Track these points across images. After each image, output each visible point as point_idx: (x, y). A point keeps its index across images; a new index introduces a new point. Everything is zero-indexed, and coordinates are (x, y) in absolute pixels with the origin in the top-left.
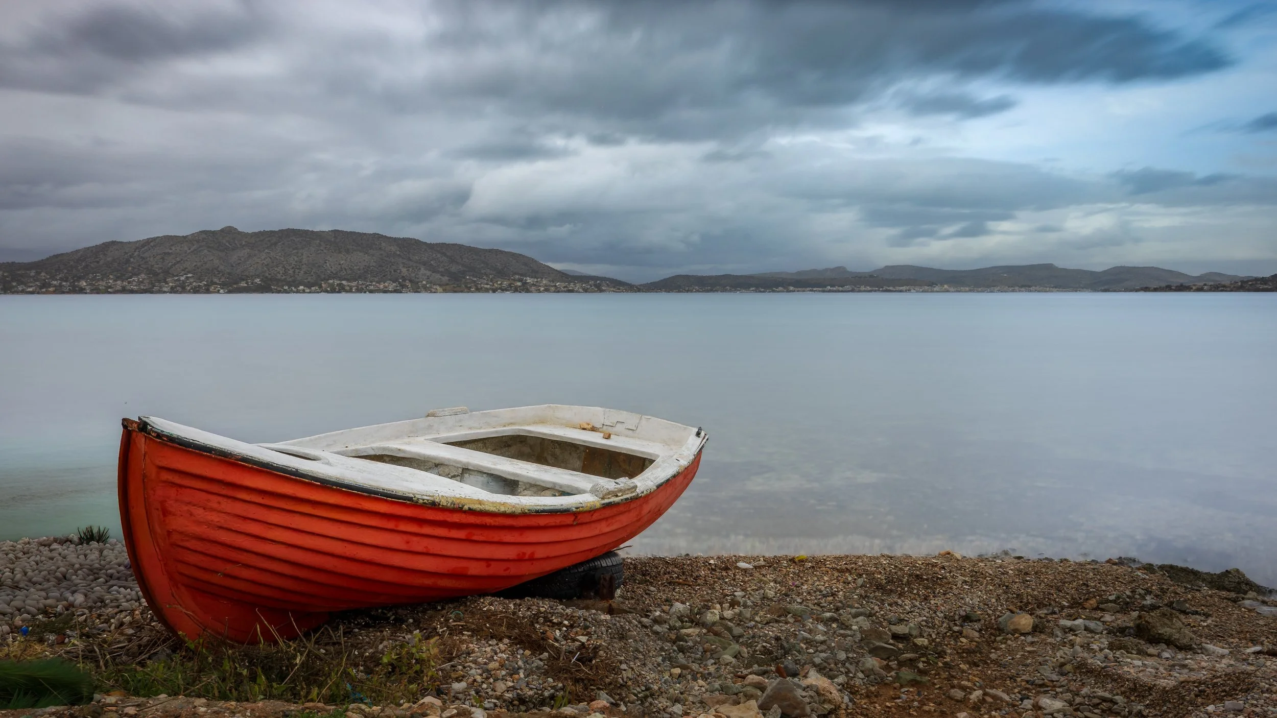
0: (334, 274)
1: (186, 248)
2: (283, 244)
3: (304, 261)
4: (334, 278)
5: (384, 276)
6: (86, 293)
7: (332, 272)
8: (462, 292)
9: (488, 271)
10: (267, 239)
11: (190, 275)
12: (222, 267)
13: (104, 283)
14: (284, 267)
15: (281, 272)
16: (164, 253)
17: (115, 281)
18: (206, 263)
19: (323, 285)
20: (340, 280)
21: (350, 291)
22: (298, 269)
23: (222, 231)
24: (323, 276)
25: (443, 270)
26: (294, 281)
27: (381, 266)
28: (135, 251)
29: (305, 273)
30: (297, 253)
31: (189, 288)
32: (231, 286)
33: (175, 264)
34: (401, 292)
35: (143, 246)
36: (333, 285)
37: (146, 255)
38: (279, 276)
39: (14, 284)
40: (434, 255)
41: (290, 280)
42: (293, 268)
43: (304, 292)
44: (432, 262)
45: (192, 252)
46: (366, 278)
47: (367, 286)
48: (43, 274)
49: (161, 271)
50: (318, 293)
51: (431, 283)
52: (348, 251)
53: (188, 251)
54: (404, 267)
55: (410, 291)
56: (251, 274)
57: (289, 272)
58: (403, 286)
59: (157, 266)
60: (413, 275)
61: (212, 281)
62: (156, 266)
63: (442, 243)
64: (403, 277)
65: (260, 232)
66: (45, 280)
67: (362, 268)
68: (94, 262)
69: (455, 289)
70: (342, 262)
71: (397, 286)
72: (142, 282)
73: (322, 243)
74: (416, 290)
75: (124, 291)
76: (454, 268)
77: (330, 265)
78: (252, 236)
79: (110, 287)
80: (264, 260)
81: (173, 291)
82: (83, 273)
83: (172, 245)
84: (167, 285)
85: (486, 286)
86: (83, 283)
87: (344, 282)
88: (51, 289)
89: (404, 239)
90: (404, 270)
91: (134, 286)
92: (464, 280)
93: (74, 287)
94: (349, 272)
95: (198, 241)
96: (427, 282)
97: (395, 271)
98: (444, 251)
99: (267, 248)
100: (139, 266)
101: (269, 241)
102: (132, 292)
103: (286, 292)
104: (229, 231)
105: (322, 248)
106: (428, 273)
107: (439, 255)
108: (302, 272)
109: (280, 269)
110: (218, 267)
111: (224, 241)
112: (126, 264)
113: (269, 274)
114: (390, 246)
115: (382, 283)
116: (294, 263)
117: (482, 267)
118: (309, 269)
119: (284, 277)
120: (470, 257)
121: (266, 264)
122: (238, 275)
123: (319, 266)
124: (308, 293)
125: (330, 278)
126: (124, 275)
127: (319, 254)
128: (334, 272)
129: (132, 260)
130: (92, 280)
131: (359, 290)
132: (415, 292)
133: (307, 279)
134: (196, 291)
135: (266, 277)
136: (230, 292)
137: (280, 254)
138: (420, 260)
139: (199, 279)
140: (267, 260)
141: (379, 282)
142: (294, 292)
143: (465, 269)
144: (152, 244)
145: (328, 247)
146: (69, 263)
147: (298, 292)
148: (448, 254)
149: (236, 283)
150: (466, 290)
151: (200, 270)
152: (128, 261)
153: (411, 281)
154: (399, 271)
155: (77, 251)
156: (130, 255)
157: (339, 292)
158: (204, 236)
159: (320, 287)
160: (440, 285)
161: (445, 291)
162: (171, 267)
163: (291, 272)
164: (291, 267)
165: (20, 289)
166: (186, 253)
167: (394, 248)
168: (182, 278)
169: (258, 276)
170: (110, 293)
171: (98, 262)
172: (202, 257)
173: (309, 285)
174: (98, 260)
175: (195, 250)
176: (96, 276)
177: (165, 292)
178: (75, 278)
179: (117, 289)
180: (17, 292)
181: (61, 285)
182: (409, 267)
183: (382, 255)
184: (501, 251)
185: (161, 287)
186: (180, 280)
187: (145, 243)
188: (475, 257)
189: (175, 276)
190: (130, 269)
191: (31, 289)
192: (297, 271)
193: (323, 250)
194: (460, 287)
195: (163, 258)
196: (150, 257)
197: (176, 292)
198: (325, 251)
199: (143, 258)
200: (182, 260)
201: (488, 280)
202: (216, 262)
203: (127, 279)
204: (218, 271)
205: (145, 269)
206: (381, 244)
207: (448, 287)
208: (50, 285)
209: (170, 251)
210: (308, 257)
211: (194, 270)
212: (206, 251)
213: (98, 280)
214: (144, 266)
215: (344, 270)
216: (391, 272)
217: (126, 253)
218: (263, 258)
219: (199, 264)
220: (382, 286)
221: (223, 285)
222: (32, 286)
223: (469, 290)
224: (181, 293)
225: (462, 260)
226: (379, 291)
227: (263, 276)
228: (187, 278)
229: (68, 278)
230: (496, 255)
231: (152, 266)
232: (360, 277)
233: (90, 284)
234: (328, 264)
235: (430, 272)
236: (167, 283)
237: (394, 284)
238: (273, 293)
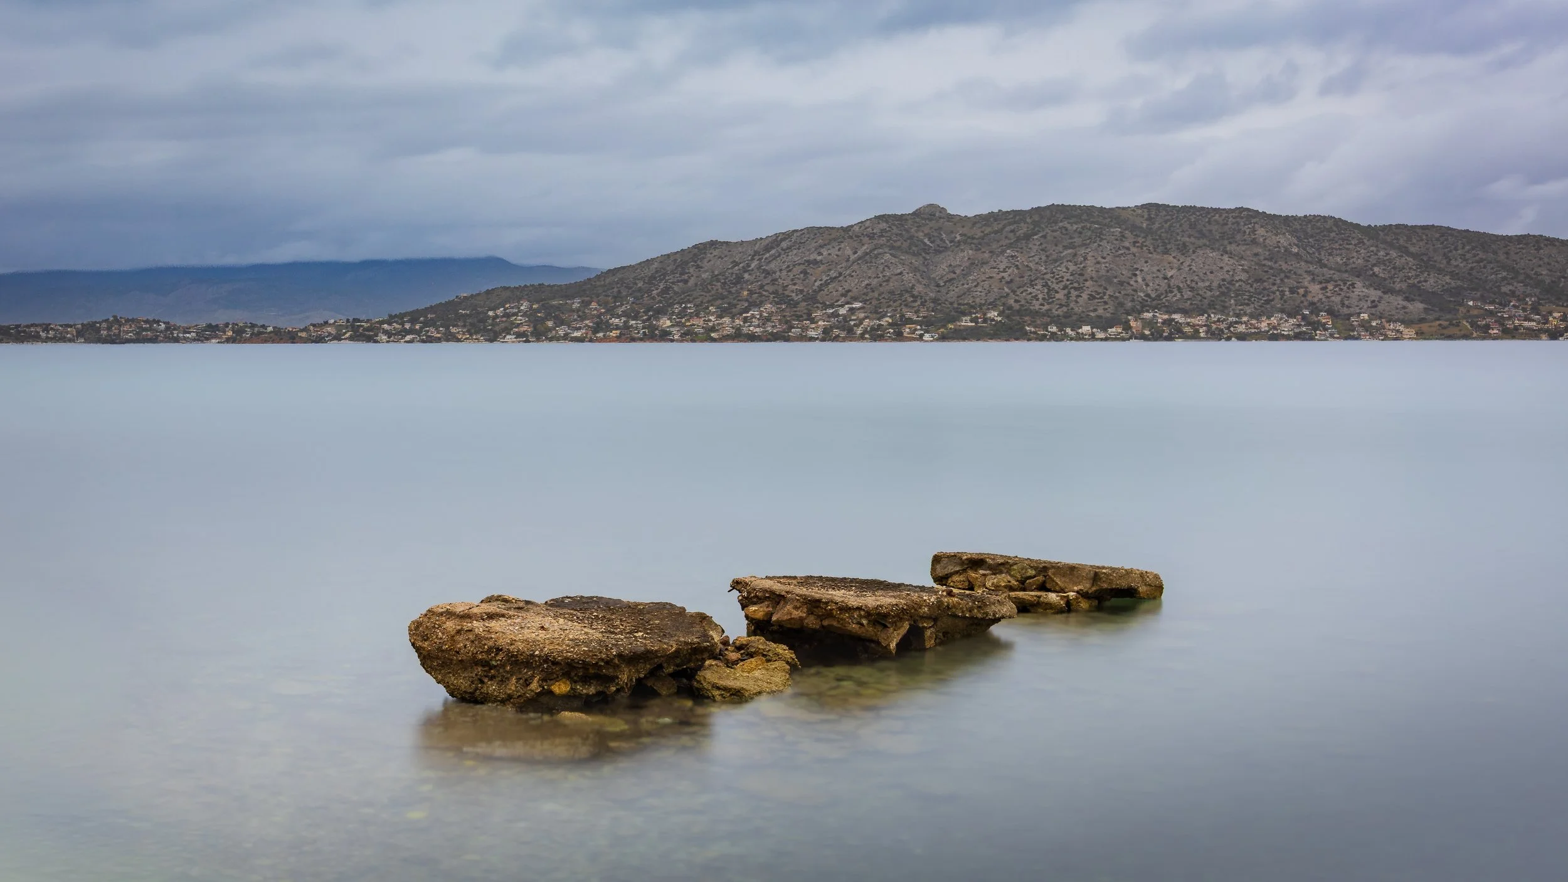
0: (1154, 300)
1: (849, 252)
2: (1044, 237)
3: (1090, 271)
4: (1154, 308)
5: (1268, 302)
6: (672, 341)
7: (1148, 295)
8: (1466, 337)
9: (1520, 288)
10: (1008, 229)
11: (857, 305)
12: (919, 288)
13: (701, 322)
14: (1046, 285)
15: (1040, 296)
16: (808, 261)
17: (720, 317)
18: (888, 281)
19: (1133, 324)
20: (1169, 313)
21: (1195, 336)
22: (1076, 289)
23: (917, 214)
24: (1129, 305)
25: (1404, 286)
26: (1067, 316)
27: (1259, 280)
28: (753, 259)
29: (1092, 297)
30: (1075, 255)
31: (859, 331)
32: (944, 326)
33: (827, 284)
34: (1312, 339)
35: (767, 249)
36: (1150, 324)
37: (772, 266)
38: (1036, 306)
39: (550, 324)
40: (1382, 253)
41: (1060, 312)
42: (1065, 287)
43: (1093, 337)
44: (1376, 269)
45: (859, 259)
46: (1225, 307)
47: (1231, 324)
48: (594, 305)
49: (800, 296)
50: (1123, 339)
51: (1380, 318)
52: (1183, 249)
53: (853, 257)
54: (1313, 280)
55: (1332, 336)
56: (978, 300)
57: (1057, 296)
58: (1316, 326)
59: (795, 287)
60: (1337, 299)
61: (902, 316)
62: (791, 287)
63: (1398, 226)
64: (1312, 304)
65: (991, 214)
66: (599, 316)
67: (1215, 284)
68: (678, 281)
69: (1446, 332)
70: (1169, 274)
71: (1299, 326)
72: (768, 319)
73: (1127, 233)
74: (1348, 334)
75: (738, 336)
76: (1431, 282)
77: (1144, 280)
78: (974, 224)
79: (713, 329)
80: (1004, 271)
81: (827, 336)
82: (660, 302)
83: (821, 247)
84: (813, 326)
85: (1526, 324)
86: (665, 323)
87: (1177, 317)
88: (614, 333)
89: (1308, 220)
90: (1315, 288)
91: (755, 327)
92: (1462, 309)
93: (653, 328)
94: (1188, 294)
95: (871, 237)
96: (1373, 316)
97: (1292, 291)
98: (1401, 242)
99: (1010, 246)
100: (762, 287)
101: (1012, 231)
102: (752, 338)
103: (1054, 337)
104: (931, 215)
105: (1127, 244)
106: (1374, 294)
107: (1394, 254)
108: (1085, 296)
109: (1038, 290)
110: (913, 287)
111: (920, 235)
112: (735, 284)
113: (1016, 301)
114: (1276, 235)
115: (1264, 318)
116: (1067, 276)
117: (1504, 279)
118: (1100, 290)
119: (1046, 307)
120: (1468, 256)
121: (1008, 279)
122: (951, 304)
123: (1121, 283)
124: (1102, 339)
125: (1144, 307)
126: (735, 306)
127: (1119, 256)
128: (1153, 296)
129: (746, 276)
130: (682, 314)
131: (1215, 335)
132: (1346, 338)
133: (1095, 310)
134: (876, 335)
135: (1010, 308)
136: (943, 338)
137: (1036, 259)
138: (1346, 264)
139: (876, 312)
140: (1010, 271)
141: (1257, 316)
142: (1072, 339)
143: (1459, 283)
144: (784, 245)
145: (1140, 240)
146: (636, 284)
147: (1080, 338)
148: (1412, 249)
149: (953, 320)
150: (1475, 335)
151: (876, 294)
152: (739, 279)
153: (1331, 313)
154: (1301, 291)
155: (648, 262)
156: (743, 267)
157: (1170, 338)
158: (884, 225)
159: (1127, 327)
160: (1407, 323)
161: (1421, 335)
162: (820, 289)
163: (1060, 295)
164: (1061, 285)
165: (561, 333)
166: (848, 260)
167: (1285, 240)
168: (842, 311)
169: (993, 305)
170: (714, 340)
171: (686, 282)
172: (881, 267)
173: (1103, 324)
174: (686, 277)
175: (867, 254)
176: (686, 308)
177: (811, 339)
178: (651, 313)
179: (725, 333)
180: (558, 339)
181: (626, 326)
182: (1328, 281)
183: (1256, 255)
184: (1548, 239)
185: (805, 329)
186: (839, 315)
187: (772, 242)
188: (1481, 255)
189: (826, 307)
190: (746, 293)
191: (577, 334)
192: (1074, 293)
193: (1128, 249)
194: (1458, 325)
195: (805, 272)
196: (781, 270)
197: (836, 339)
198: (1134, 250)
199: (767, 273)
200: (840, 274)
201: (1524, 310)
202: (908, 277)
203: (741, 314)
204: (913, 296)
205: (773, 293)
206: (1254, 231)
207: (1425, 327)
208: (609, 327)
209: (819, 258)
210: (1098, 263)
211: (866, 294)
212: (887, 256)
213: (691, 316)
214: (770, 288)
215: (1175, 291)
216: (1282, 293)
217: (736, 264)
218: (1002, 267)
219: (875, 282)
220: (1264, 326)
221: (928, 324)
222: (580, 328)
223: (1484, 333)
224: (844, 340)
225: (1448, 263)
226: (1259, 336)
227: (1004, 304)
228: (852, 310)
229: (639, 312)
230: (1539, 249)
231: (785, 288)
232: (1212, 305)
233: (678, 324)
234: (1140, 279)
235: (1379, 293)
236: (813, 321)
237: (1292, 321)
238: (1029, 340)
